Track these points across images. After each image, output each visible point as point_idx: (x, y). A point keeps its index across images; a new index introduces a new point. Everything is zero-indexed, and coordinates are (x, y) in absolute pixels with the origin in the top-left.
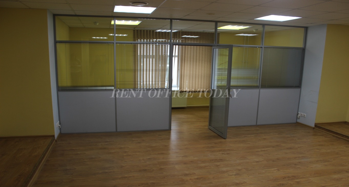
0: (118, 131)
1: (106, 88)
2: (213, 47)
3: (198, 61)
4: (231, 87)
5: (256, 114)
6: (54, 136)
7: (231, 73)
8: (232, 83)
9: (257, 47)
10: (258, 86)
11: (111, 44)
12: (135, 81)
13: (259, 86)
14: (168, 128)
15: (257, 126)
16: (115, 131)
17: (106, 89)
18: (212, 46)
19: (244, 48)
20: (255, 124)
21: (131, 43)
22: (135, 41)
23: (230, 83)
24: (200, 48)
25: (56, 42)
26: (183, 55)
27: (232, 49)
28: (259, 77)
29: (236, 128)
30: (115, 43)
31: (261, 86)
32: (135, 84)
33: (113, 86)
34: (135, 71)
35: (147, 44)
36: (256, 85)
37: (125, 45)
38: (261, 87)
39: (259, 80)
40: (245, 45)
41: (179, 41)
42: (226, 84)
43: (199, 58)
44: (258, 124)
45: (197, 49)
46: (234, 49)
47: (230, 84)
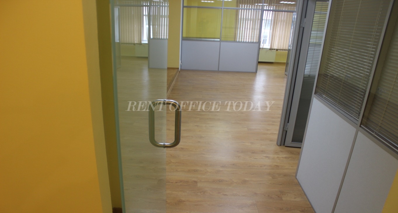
0: (220, 70)
1: (214, 39)
3: (287, 24)
6: (178, 68)
11: (220, 9)
12: (235, 36)
14: (254, 71)
16: (218, 70)
21: (234, 9)
22: (237, 7)
24: (290, 14)
25: (183, 7)
26: (276, 19)
30: (223, 9)
32: (235, 38)
33: (219, 38)
34: (236, 28)
35: (247, 9)
37: (229, 10)
41: (273, 8)
43: (289, 22)
45: (290, 15)
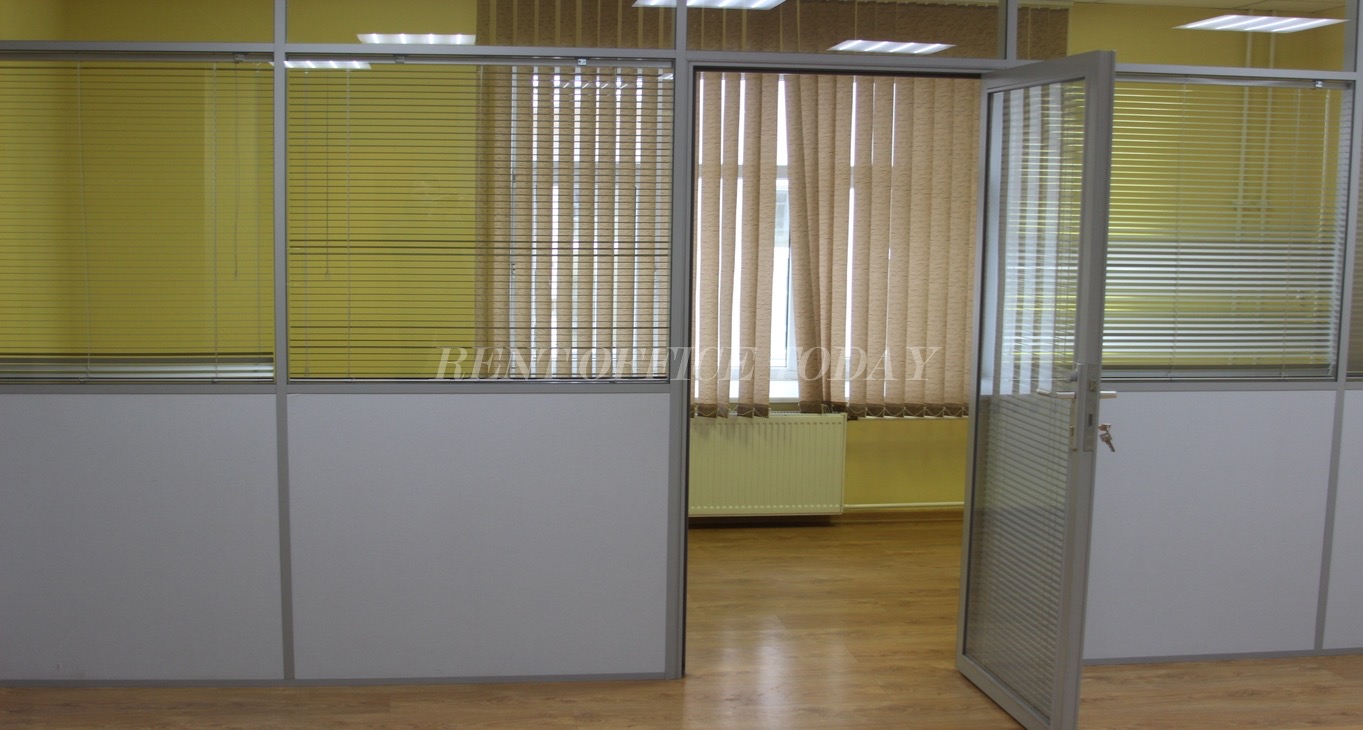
0: (300, 675)
1: (220, 368)
2: (987, 85)
4: (1105, 374)
5: (1317, 573)
7: (1103, 272)
8: (1113, 349)
9: (1315, 81)
10: (1328, 365)
13: (1337, 367)
15: (1320, 657)
16: (281, 676)
17: (213, 382)
18: (977, 76)
19: (1246, 93)
20: (1308, 644)
23: (1100, 348)
27: (1110, 98)
28: (1334, 303)
29: (1162, 672)
31: (1349, 368)
33: (270, 361)
36: (1311, 358)
38: (1349, 375)
39: (1333, 320)
40: (1253, 66)
42: (1070, 353)
44: (1329, 644)
46: (1125, 97)
47: (1099, 352)
